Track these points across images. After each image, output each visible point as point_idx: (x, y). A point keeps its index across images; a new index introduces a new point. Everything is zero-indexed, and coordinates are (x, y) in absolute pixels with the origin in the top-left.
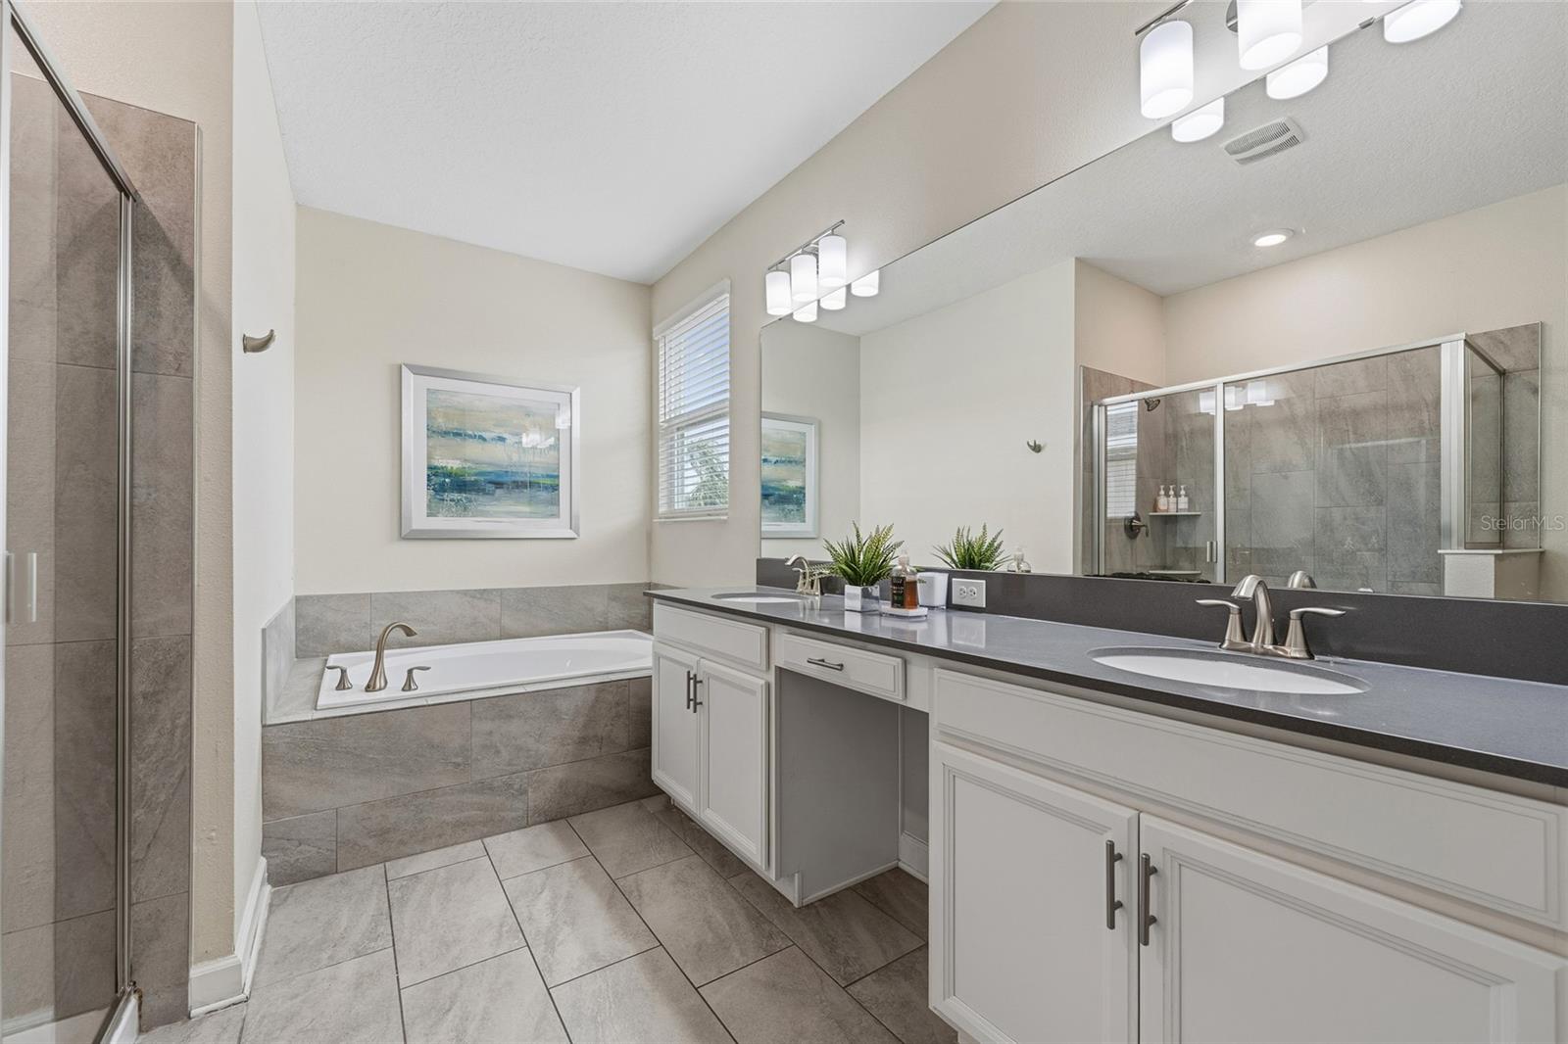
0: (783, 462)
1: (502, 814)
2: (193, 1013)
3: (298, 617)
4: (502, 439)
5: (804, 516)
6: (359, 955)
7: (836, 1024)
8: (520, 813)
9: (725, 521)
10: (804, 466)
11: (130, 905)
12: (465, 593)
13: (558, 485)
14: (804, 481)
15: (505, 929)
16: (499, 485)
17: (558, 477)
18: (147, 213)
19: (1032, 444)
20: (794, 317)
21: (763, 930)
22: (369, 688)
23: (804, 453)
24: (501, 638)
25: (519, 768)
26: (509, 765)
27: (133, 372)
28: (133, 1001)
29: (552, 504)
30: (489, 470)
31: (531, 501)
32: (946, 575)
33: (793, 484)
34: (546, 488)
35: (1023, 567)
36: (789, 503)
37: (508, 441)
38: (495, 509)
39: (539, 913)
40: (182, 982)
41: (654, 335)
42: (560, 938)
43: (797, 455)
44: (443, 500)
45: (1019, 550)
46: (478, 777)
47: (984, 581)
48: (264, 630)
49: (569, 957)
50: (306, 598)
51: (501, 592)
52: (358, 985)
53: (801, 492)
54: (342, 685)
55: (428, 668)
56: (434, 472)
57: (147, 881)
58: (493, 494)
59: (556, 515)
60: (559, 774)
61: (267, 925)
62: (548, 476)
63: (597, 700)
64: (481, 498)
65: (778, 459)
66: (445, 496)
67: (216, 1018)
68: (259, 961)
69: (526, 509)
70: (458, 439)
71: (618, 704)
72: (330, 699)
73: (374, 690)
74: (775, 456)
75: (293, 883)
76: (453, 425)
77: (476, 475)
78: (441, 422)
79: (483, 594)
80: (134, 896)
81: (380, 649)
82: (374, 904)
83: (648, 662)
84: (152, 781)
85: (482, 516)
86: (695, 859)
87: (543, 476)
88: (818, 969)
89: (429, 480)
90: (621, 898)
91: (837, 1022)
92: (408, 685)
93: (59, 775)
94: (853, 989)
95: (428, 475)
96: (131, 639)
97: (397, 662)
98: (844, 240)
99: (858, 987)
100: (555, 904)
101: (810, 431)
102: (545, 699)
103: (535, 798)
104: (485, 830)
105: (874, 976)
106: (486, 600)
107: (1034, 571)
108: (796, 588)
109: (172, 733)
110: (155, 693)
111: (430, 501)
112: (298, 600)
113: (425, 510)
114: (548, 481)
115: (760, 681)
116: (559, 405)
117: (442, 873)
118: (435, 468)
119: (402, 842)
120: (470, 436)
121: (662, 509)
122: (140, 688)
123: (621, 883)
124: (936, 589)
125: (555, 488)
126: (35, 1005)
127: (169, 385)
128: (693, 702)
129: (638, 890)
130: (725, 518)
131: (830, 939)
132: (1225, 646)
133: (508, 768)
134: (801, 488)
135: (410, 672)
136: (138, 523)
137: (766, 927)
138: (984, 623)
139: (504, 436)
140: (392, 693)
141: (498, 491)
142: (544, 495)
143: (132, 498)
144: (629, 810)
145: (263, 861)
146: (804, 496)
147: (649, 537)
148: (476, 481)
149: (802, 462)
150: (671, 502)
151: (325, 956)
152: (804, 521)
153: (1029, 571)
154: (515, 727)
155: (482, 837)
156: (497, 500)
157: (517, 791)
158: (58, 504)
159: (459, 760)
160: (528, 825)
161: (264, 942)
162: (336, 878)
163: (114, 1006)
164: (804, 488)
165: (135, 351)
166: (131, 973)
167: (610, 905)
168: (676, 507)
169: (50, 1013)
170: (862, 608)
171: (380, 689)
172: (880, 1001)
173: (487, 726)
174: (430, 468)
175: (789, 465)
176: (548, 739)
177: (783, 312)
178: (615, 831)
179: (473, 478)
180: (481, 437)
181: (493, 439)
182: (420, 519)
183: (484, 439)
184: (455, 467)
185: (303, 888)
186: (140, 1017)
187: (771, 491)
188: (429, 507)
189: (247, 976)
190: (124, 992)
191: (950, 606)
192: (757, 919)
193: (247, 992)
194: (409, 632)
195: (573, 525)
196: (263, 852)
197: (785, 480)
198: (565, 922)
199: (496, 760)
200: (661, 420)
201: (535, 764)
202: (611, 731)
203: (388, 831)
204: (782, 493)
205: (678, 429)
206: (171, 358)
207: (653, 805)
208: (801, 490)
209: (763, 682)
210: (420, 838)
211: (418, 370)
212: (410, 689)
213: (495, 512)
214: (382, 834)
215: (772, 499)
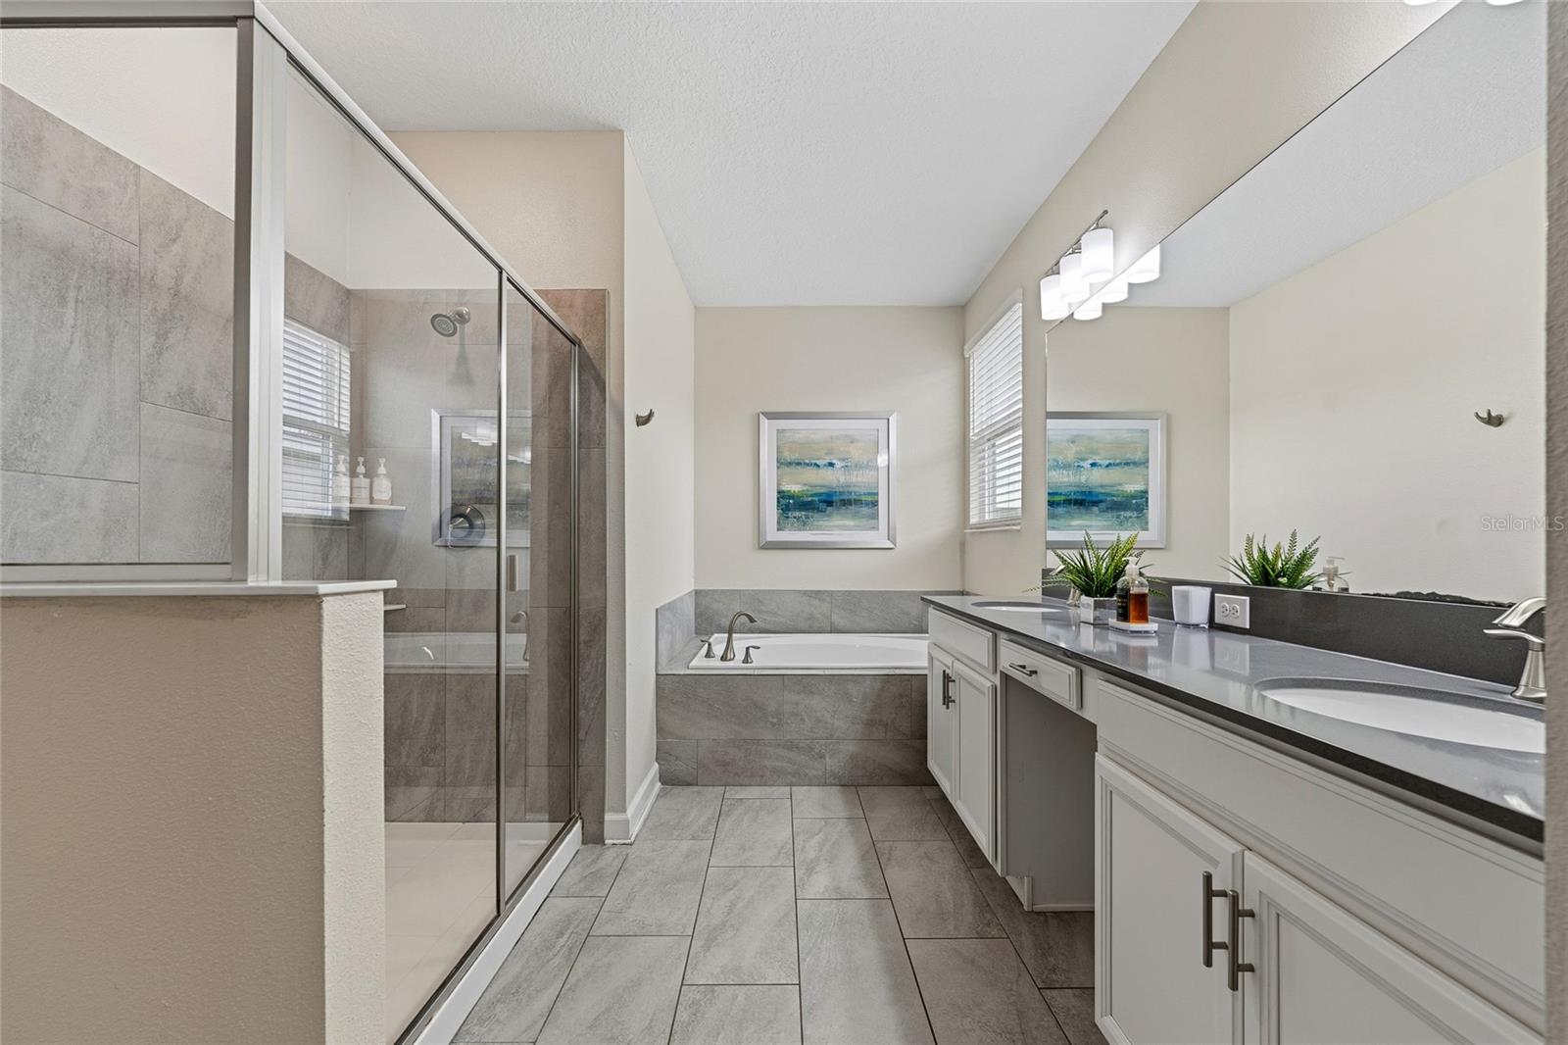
0: (1118, 465)
1: (807, 771)
2: (606, 842)
3: (697, 605)
4: (831, 465)
5: (1147, 523)
6: (693, 838)
7: (1015, 1012)
8: (820, 773)
9: (1018, 531)
10: (1147, 467)
11: (578, 766)
12: (805, 593)
13: (877, 501)
14: (1147, 484)
15: (783, 851)
16: (830, 503)
17: (877, 494)
18: (585, 352)
19: (1485, 416)
20: (1076, 316)
21: (985, 918)
22: (724, 658)
23: (1147, 452)
24: (831, 632)
25: (818, 735)
26: (812, 732)
27: (579, 448)
28: (579, 824)
29: (873, 518)
30: (822, 491)
31: (856, 516)
32: (1208, 591)
33: (1132, 488)
34: (867, 504)
35: (1337, 586)
36: (1125, 510)
37: (837, 466)
38: (826, 523)
39: (810, 848)
40: (602, 822)
41: (965, 352)
42: (818, 869)
43: (1138, 456)
44: (788, 517)
45: (1331, 561)
46: (788, 737)
47: (1248, 598)
48: (657, 610)
49: (819, 883)
50: (701, 591)
51: (830, 593)
52: (688, 856)
53: (1142, 497)
54: (708, 655)
55: (759, 648)
56: (782, 495)
57: (586, 753)
58: (825, 512)
59: (875, 528)
60: (850, 748)
61: (653, 805)
62: (869, 494)
63: (882, 689)
64: (816, 515)
65: (1111, 461)
66: (790, 515)
67: (616, 849)
68: (644, 825)
69: (851, 523)
70: (799, 467)
71: (901, 696)
72: (699, 663)
73: (726, 660)
74: (1106, 459)
75: (673, 785)
76: (795, 457)
77: (812, 495)
78: (787, 456)
79: (817, 594)
80: (580, 761)
81: (730, 632)
82: (711, 812)
83: (925, 663)
84: (588, 695)
85: (817, 530)
86: (950, 845)
87: (865, 494)
88: (1022, 965)
89: (778, 502)
90: (875, 857)
91: (1017, 1010)
92: (746, 661)
93: (551, 683)
94: (1048, 993)
95: (778, 499)
96: (579, 608)
97: (740, 643)
98: (1111, 232)
99: (1054, 993)
100: (824, 845)
101: (1156, 429)
102: (839, 682)
103: (832, 764)
104: (794, 780)
105: (1077, 992)
106: (820, 600)
107: (1354, 590)
108: (1067, 599)
109: (597, 667)
110: (590, 641)
111: (779, 518)
112: (697, 592)
113: (776, 527)
114: (869, 498)
115: (988, 681)
116: (878, 430)
117: (758, 802)
118: (783, 492)
119: (737, 774)
120: (808, 465)
121: (974, 520)
122: (583, 638)
123: (878, 845)
124: (1195, 604)
125: (875, 504)
126: (540, 810)
127: (595, 453)
128: (947, 700)
129: (890, 854)
130: (1018, 528)
131: (1046, 946)
132: (1518, 694)
133: (811, 734)
134: (1142, 492)
135: (748, 649)
136: (582, 538)
137: (989, 916)
138: (1248, 646)
139: (834, 461)
140: (736, 665)
141: (829, 508)
142: (865, 510)
143: (579, 524)
144: (909, 792)
145: (657, 765)
146: (1147, 502)
147: (963, 545)
148: (812, 501)
149: (1145, 463)
150: (982, 512)
151: (676, 833)
152: (1147, 529)
153: (1346, 590)
154: (816, 702)
155: (791, 785)
156: (828, 516)
157: (817, 754)
158: (549, 528)
159: (775, 721)
160: (825, 785)
161: (649, 815)
162: (696, 788)
163: (569, 823)
164: (1146, 492)
165: (580, 435)
166: (579, 807)
167: (864, 858)
168: (987, 518)
169: (547, 817)
170: (1095, 620)
171: (730, 660)
172: (1071, 1013)
173: (795, 698)
174: (779, 492)
175: (1126, 468)
176: (842, 716)
177: (1064, 314)
178: (891, 808)
179: (810, 499)
180: (816, 464)
181: (825, 465)
182: (773, 534)
183: (818, 466)
184: (796, 490)
185: (677, 790)
186: (583, 834)
187: (1101, 497)
188: (778, 523)
189: (634, 830)
190: (574, 816)
191: (1214, 626)
192: (983, 907)
193: (632, 839)
194: (752, 620)
195: (891, 537)
196: (657, 760)
197: (1120, 485)
198: (825, 860)
199: (802, 726)
200: (972, 434)
201: (832, 735)
202: (895, 718)
203: (728, 764)
204: (1115, 499)
205: (989, 440)
206: (595, 437)
207: (928, 792)
208: (1143, 495)
209: (989, 684)
210: (749, 773)
211: (771, 416)
212: (747, 662)
213: (831, 526)
214: (725, 765)
215: (1102, 506)
